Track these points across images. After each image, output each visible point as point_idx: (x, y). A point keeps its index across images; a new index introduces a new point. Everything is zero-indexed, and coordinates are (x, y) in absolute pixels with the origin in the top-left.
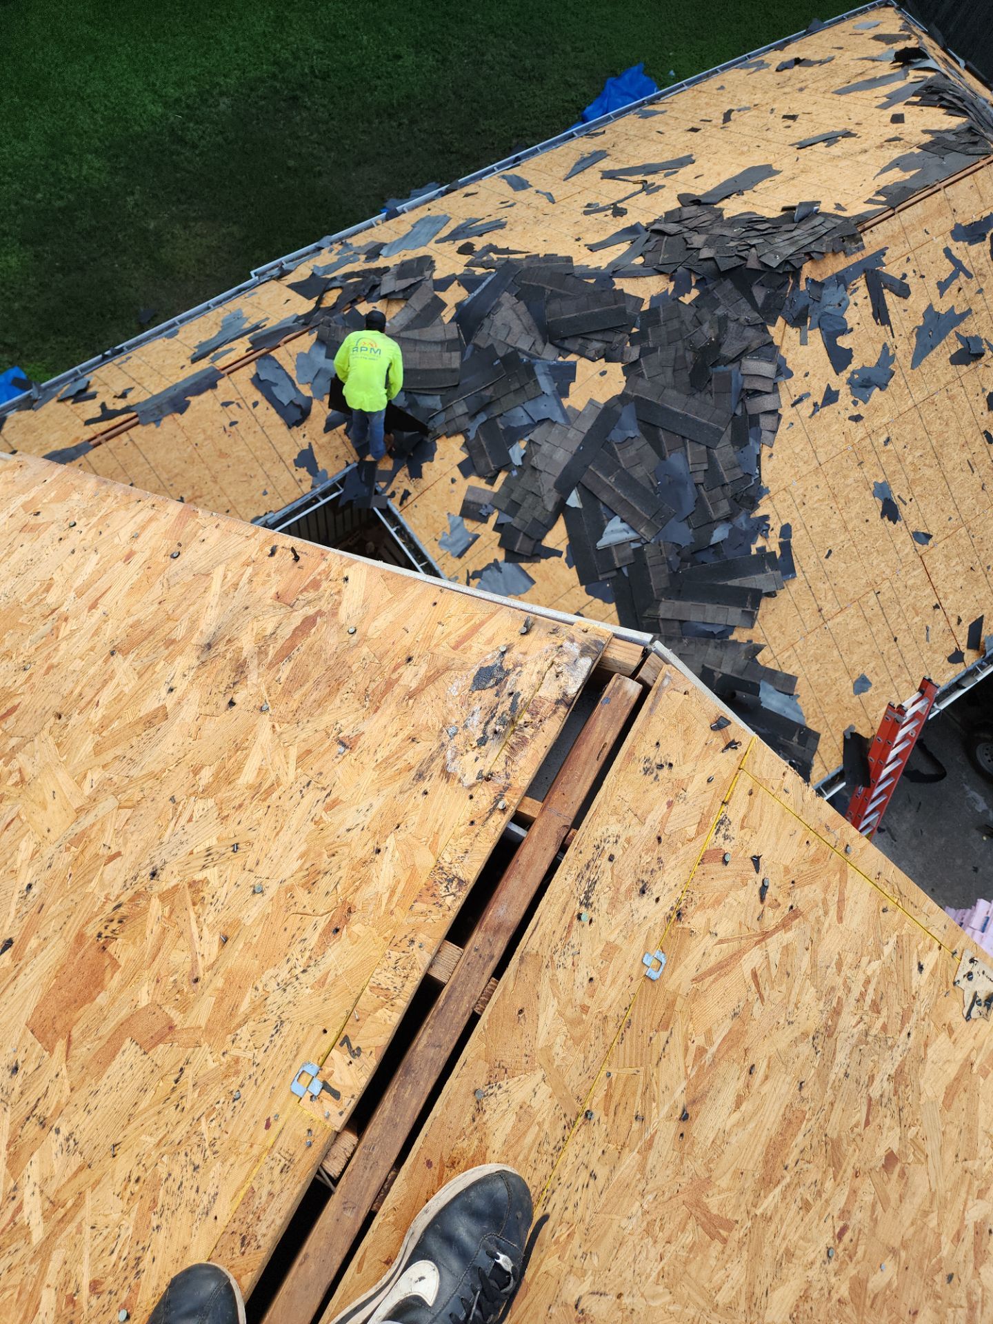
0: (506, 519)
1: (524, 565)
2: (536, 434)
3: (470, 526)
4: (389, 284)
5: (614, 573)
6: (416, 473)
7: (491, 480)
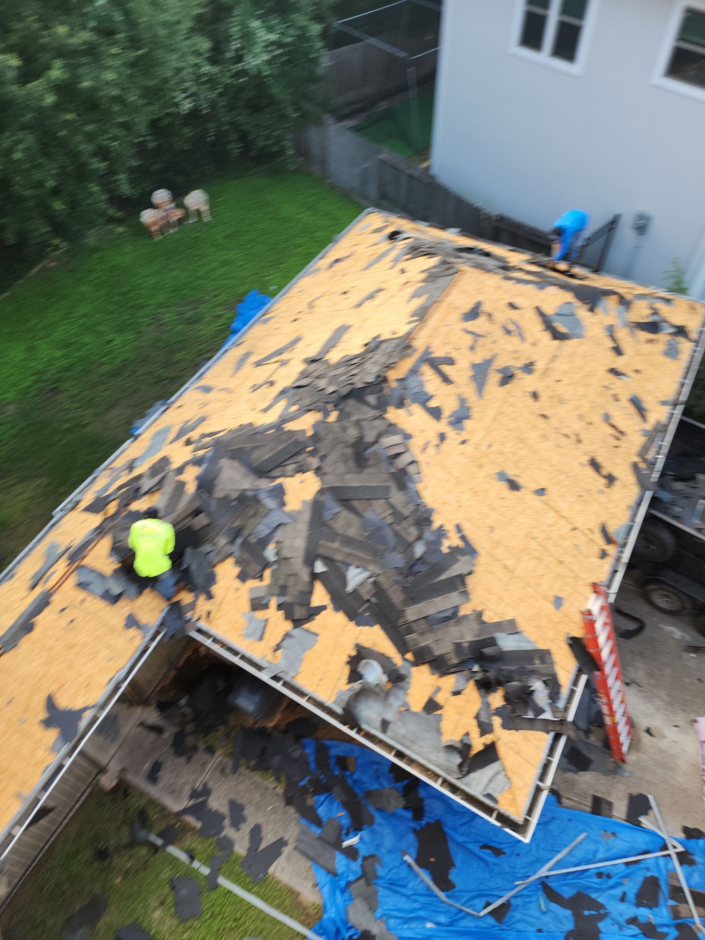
0: (282, 599)
1: (306, 626)
2: (278, 536)
3: (260, 615)
4: (147, 484)
5: (366, 605)
6: (210, 596)
7: (261, 577)
